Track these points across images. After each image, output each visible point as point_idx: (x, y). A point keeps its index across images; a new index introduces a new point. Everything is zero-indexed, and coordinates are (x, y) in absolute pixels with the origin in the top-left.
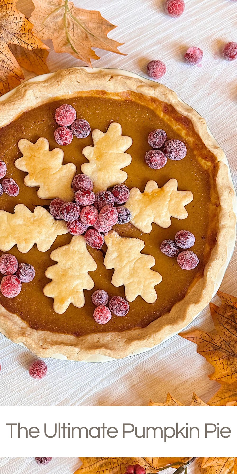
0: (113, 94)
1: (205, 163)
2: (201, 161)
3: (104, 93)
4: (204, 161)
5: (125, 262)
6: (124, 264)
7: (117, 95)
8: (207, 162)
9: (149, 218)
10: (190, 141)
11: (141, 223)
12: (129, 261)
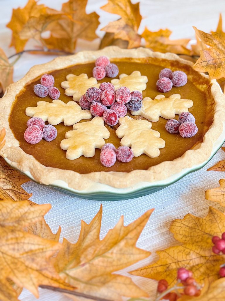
0: (136, 59)
1: (202, 87)
2: (199, 87)
3: (130, 59)
4: (201, 86)
5: (134, 130)
6: (133, 131)
7: (139, 59)
8: (203, 86)
9: (156, 110)
10: (190, 78)
11: (150, 112)
12: (137, 130)
